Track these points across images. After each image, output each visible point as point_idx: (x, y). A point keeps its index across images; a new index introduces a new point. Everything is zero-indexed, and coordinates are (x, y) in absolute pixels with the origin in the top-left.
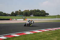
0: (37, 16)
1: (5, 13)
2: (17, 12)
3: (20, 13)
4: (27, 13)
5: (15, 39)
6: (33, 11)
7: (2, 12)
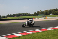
0: (56, 14)
1: (29, 14)
2: (38, 12)
3: (41, 13)
4: (47, 12)
5: (39, 34)
6: (52, 10)
7: (27, 13)
